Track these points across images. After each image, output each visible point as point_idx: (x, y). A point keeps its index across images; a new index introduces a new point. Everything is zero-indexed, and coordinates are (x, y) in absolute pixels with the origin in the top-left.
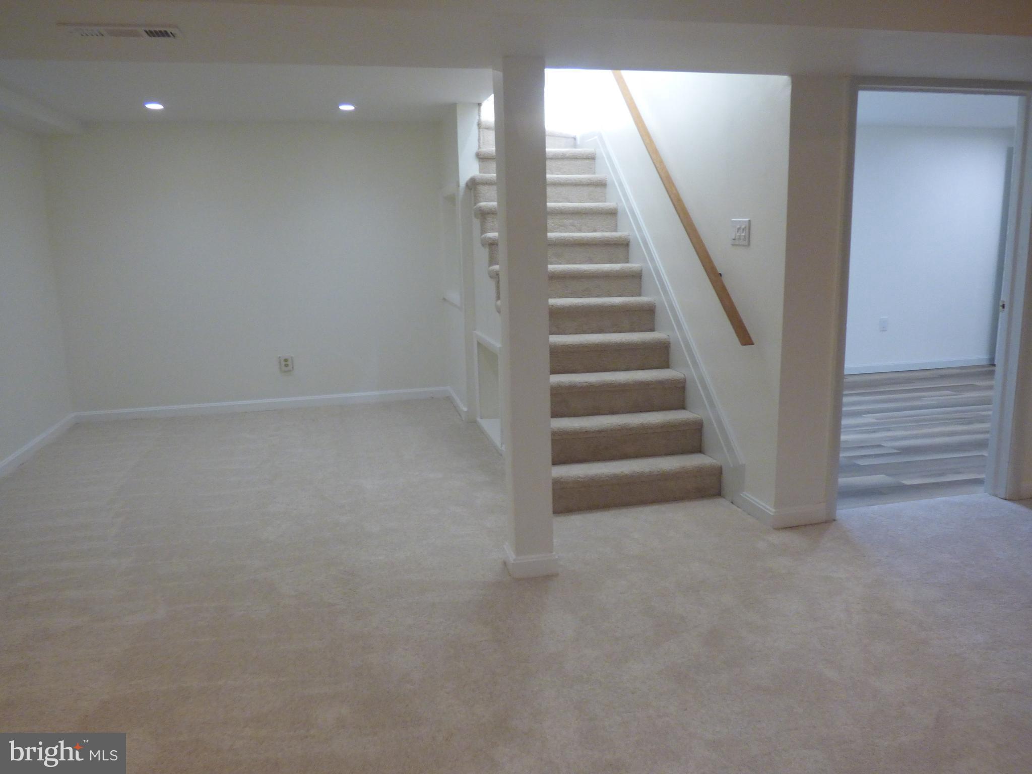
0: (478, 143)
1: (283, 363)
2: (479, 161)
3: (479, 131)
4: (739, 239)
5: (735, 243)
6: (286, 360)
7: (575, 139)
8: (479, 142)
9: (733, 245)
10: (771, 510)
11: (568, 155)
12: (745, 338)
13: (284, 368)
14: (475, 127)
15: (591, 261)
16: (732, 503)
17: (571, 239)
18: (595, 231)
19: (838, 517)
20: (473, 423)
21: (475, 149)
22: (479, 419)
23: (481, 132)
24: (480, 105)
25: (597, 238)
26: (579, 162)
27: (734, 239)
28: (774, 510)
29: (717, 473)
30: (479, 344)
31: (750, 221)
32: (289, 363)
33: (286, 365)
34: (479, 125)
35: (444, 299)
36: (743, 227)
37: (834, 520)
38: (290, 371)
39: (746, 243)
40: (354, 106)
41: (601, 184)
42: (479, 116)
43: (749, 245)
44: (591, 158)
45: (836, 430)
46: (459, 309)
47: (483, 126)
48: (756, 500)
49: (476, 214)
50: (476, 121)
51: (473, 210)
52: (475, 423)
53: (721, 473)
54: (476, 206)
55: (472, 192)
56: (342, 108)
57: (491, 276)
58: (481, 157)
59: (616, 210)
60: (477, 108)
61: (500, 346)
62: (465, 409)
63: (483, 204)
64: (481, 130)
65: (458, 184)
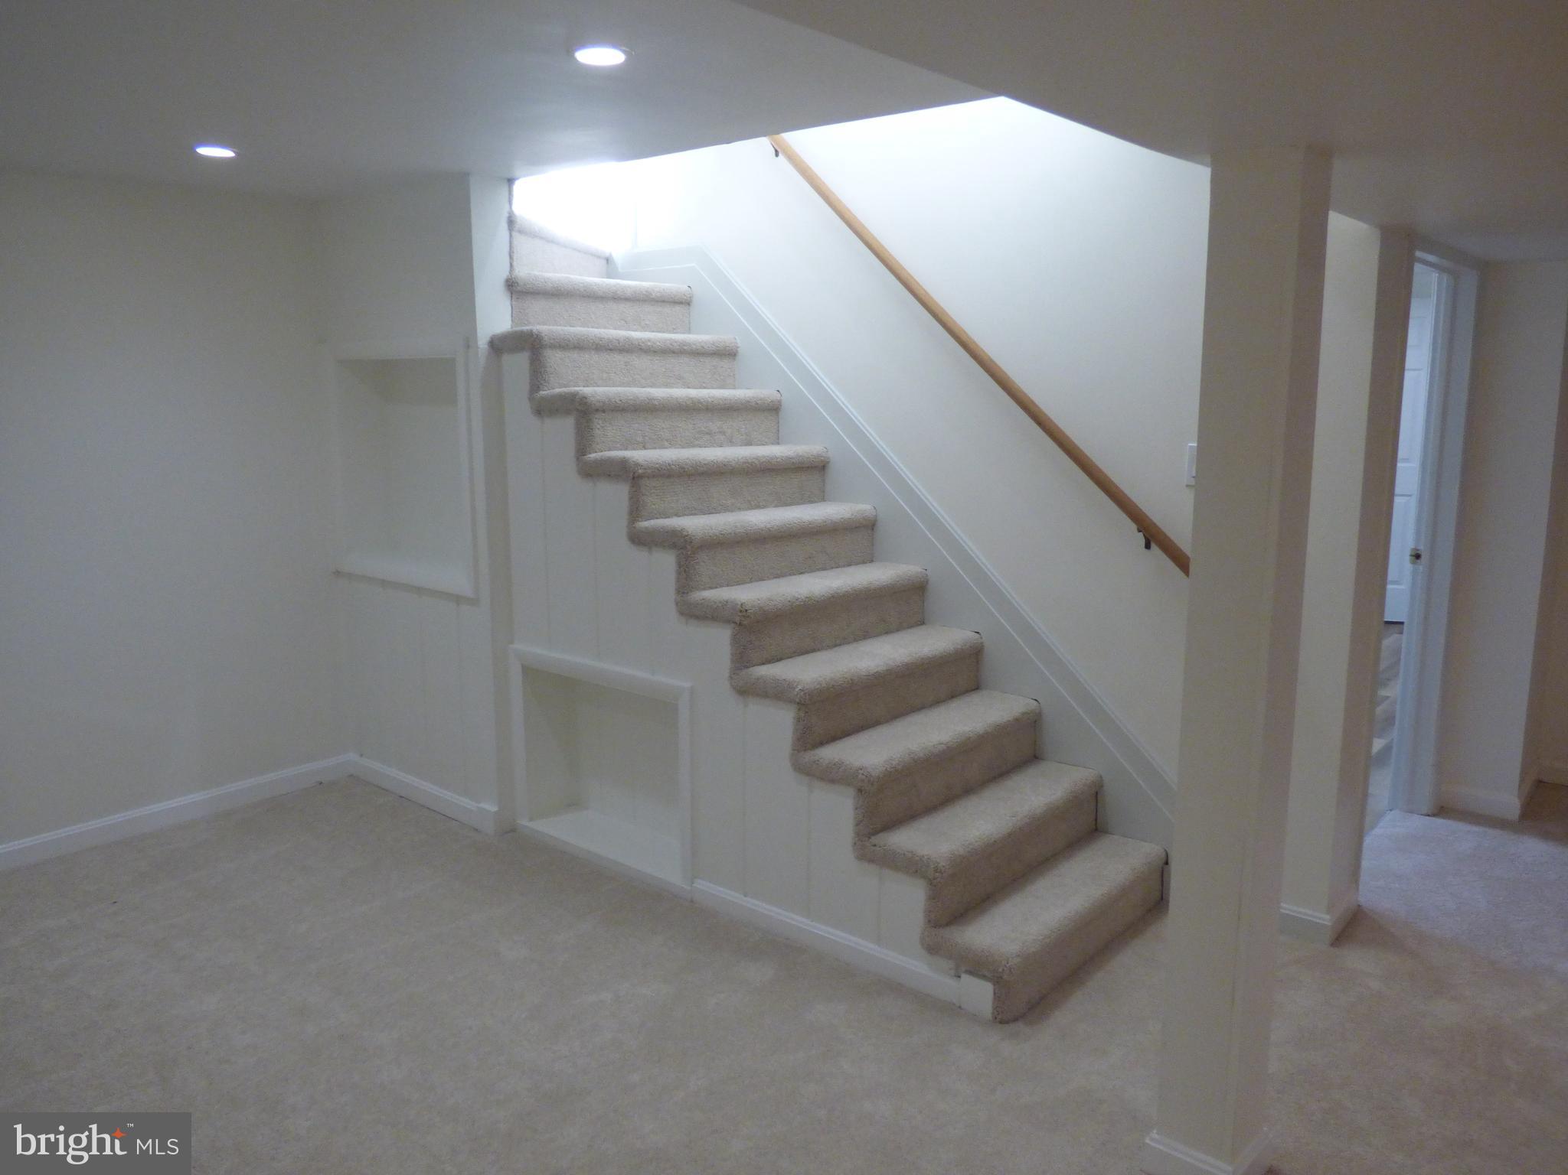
0: (508, 258)
2: (512, 298)
3: (511, 236)
7: (609, 260)
8: (511, 257)
11: (654, 296)
14: (504, 225)
19: (1359, 901)
20: (510, 831)
21: (504, 274)
22: (524, 822)
23: (513, 238)
24: (510, 181)
26: (667, 310)
30: (527, 670)
34: (511, 221)
35: (339, 574)
37: (1359, 906)
40: (234, 152)
41: (728, 353)
42: (511, 203)
44: (684, 302)
46: (458, 599)
47: (517, 227)
48: (1301, 910)
49: (546, 408)
50: (506, 215)
51: (531, 399)
52: (513, 830)
53: (1167, 863)
54: (542, 393)
55: (517, 364)
56: (204, 151)
57: (641, 540)
58: (514, 288)
59: (780, 402)
60: (505, 188)
61: (687, 685)
62: (494, 809)
63: (587, 391)
64: (514, 234)
65: (469, 342)
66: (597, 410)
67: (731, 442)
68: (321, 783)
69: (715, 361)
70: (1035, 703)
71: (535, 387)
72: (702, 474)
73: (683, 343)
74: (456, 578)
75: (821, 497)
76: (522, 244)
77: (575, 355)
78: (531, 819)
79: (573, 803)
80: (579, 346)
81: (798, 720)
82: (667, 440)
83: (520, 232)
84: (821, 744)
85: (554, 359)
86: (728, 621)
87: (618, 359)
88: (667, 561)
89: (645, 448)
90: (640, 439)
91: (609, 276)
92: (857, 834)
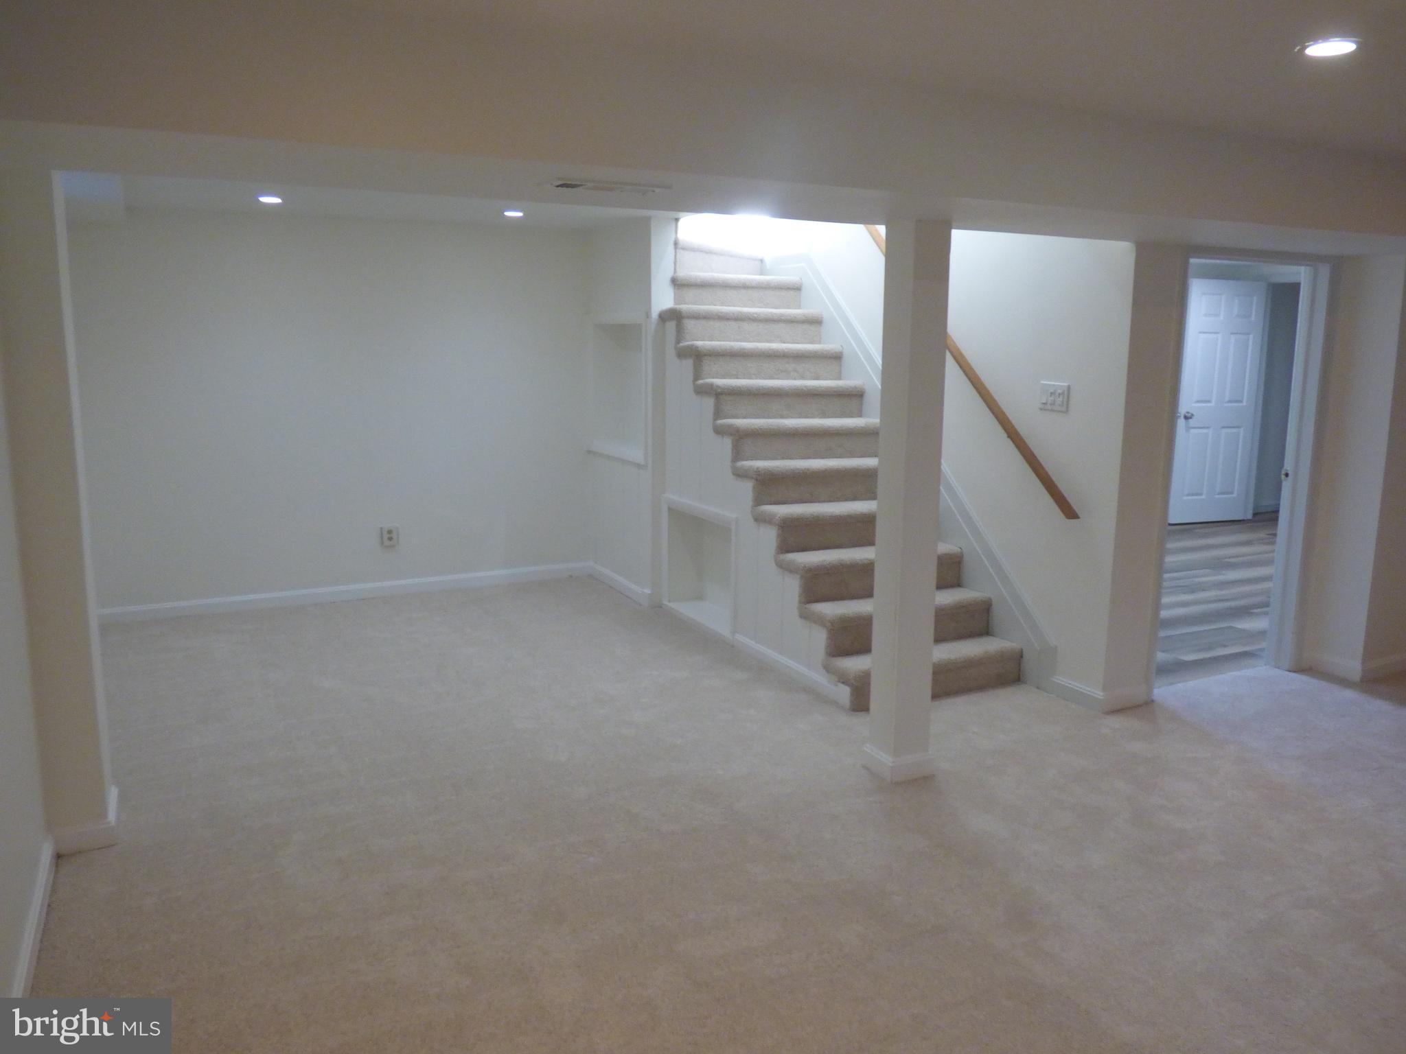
0: (673, 265)
1: (386, 536)
2: (674, 289)
3: (676, 252)
4: (1053, 404)
5: (1044, 408)
6: (390, 532)
7: (762, 261)
8: (675, 265)
9: (1041, 409)
10: (1099, 694)
12: (1069, 512)
13: (387, 543)
14: (671, 248)
15: (824, 415)
16: (1038, 688)
17: (804, 388)
18: (817, 378)
19: (1154, 698)
20: (657, 608)
21: (670, 274)
22: (666, 602)
23: (678, 254)
24: (677, 220)
25: (831, 388)
26: (782, 294)
27: (1043, 403)
28: (1102, 694)
29: (1019, 657)
30: (670, 509)
31: (1069, 387)
32: (394, 535)
33: (390, 539)
34: (676, 244)
35: (589, 452)
36: (1060, 391)
37: (1153, 701)
38: (393, 546)
39: (1064, 409)
40: (523, 213)
41: (816, 322)
42: (676, 233)
43: (1067, 411)
44: (796, 288)
45: (1157, 607)
46: (638, 466)
47: (680, 246)
48: (1076, 684)
49: (683, 353)
50: (673, 239)
51: (676, 348)
52: (661, 607)
53: (1022, 657)
54: (681, 344)
55: (671, 326)
56: (508, 214)
57: (720, 431)
58: (677, 283)
59: (841, 353)
60: (674, 223)
61: (734, 516)
62: (647, 591)
63: (699, 343)
64: (677, 250)
65: (648, 315)
66: (705, 355)
67: (803, 378)
68: (571, 576)
69: (806, 326)
70: (959, 550)
71: (678, 341)
72: (764, 394)
73: (782, 315)
74: (636, 453)
75: (860, 415)
76: (685, 257)
77: (704, 322)
78: (670, 601)
79: (700, 597)
80: (707, 317)
81: (778, 536)
82: (754, 374)
83: (683, 249)
84: (792, 551)
85: (689, 325)
86: (752, 478)
87: (733, 324)
88: (728, 443)
89: (737, 378)
90: (735, 373)
91: (761, 274)
92: (800, 602)
